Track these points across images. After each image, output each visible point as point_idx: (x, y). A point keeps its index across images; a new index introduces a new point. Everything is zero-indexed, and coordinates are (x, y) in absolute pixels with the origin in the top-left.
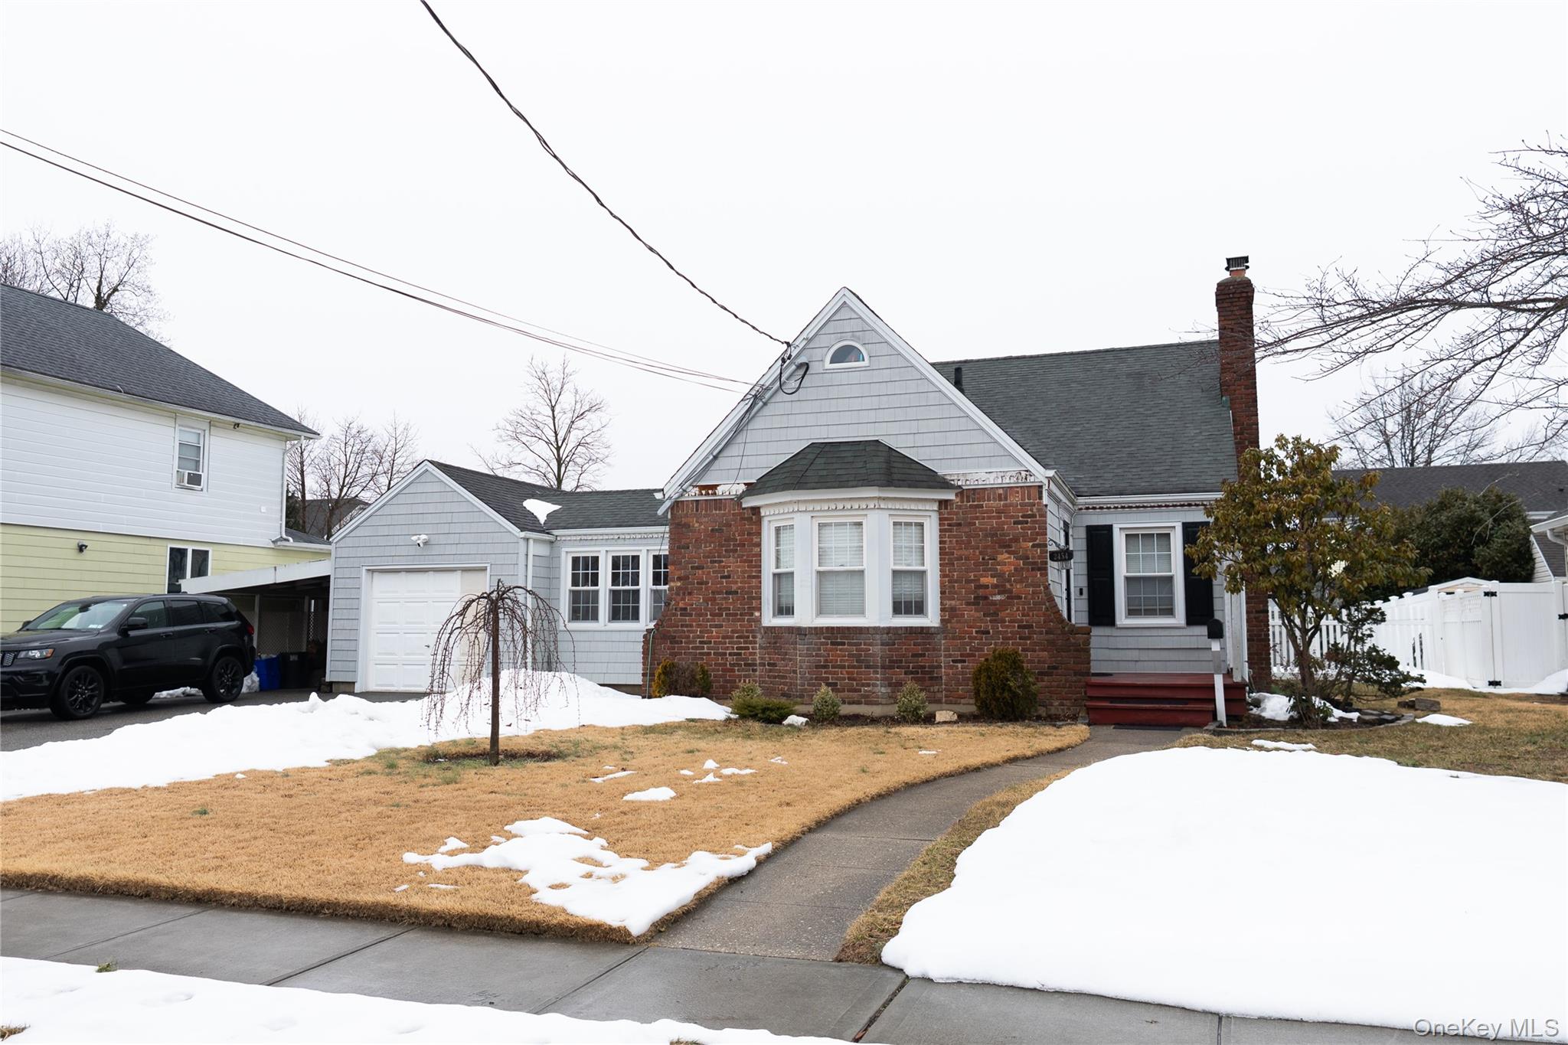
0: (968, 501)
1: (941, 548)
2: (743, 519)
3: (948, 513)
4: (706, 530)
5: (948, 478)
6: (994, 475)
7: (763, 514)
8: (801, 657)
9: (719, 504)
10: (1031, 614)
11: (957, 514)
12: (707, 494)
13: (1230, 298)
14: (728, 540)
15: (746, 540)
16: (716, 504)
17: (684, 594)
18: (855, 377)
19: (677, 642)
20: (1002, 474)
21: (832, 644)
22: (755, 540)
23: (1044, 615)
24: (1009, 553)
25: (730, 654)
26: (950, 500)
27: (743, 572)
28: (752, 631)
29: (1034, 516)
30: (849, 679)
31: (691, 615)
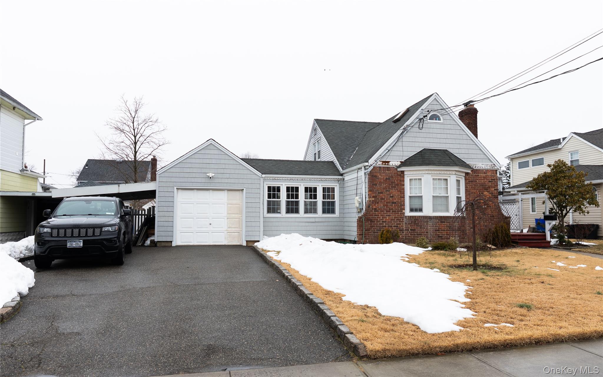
0: (474, 174)
1: (466, 189)
2: (398, 175)
3: (468, 177)
4: (383, 178)
5: (470, 165)
6: (484, 165)
7: (405, 174)
8: (430, 227)
9: (388, 169)
10: (494, 212)
11: (471, 178)
12: (385, 164)
13: (471, 113)
14: (392, 183)
15: (399, 183)
16: (387, 169)
17: (375, 203)
18: (438, 126)
19: (373, 222)
20: (487, 165)
21: (441, 222)
22: (402, 183)
23: (498, 213)
24: (487, 192)
25: (394, 226)
26: (469, 173)
27: (398, 195)
28: (402, 218)
29: (494, 180)
30: (447, 235)
31: (378, 211)
